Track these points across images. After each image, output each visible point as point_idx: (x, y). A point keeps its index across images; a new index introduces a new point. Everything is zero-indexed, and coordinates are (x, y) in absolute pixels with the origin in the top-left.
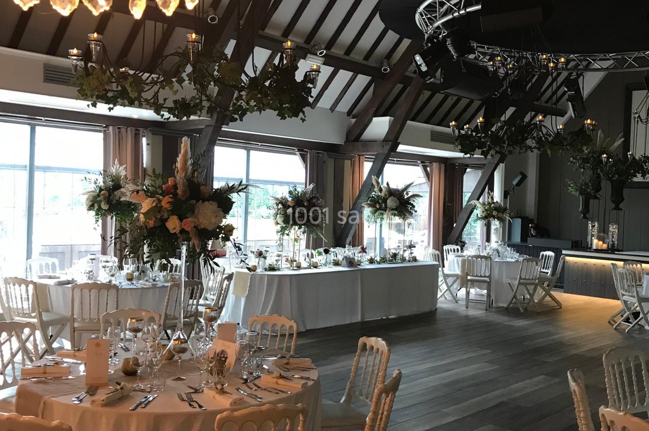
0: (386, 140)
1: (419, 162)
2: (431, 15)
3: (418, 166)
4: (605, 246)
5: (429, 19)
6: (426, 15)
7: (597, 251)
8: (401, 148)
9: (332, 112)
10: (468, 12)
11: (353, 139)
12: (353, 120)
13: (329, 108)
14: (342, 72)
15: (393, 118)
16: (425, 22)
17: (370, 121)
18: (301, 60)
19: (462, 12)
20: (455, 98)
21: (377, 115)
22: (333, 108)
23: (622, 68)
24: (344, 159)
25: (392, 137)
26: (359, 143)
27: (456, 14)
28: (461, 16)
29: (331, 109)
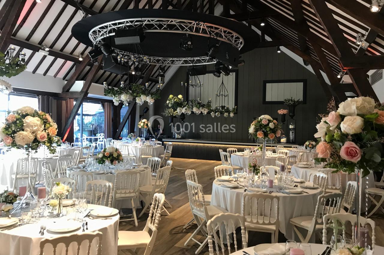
0: (82, 91)
1: (100, 102)
2: (95, 36)
3: (100, 104)
4: (180, 137)
5: (94, 37)
6: (93, 36)
7: (177, 138)
8: (90, 95)
9: (55, 78)
10: (110, 36)
11: (66, 91)
12: (66, 82)
13: (53, 75)
14: (59, 59)
15: (85, 81)
16: (93, 38)
17: (74, 82)
18: (37, 52)
19: (108, 35)
20: (115, 75)
21: (77, 79)
22: (55, 76)
23: (179, 64)
24: (62, 100)
25: (85, 90)
26: (69, 93)
27: (105, 36)
28: (108, 37)
29: (54, 76)
